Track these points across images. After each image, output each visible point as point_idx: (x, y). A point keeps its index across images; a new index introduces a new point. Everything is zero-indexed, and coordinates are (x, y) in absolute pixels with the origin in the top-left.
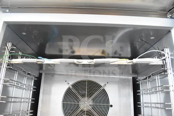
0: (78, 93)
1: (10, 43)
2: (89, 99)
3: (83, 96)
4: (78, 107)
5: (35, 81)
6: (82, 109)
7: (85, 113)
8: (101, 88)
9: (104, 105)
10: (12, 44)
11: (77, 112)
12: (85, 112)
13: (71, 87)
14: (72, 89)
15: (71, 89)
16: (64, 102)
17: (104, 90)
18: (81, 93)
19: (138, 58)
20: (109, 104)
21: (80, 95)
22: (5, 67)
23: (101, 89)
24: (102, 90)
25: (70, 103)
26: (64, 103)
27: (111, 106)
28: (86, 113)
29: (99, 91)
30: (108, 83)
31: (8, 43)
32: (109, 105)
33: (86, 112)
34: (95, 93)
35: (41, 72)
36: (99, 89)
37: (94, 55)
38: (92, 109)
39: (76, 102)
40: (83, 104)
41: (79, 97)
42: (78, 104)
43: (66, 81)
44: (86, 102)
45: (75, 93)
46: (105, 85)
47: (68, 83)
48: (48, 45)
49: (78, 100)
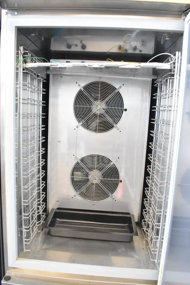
0: (91, 96)
1: (22, 47)
2: (102, 102)
3: (96, 99)
4: (90, 110)
5: (44, 84)
6: (95, 112)
7: (97, 117)
8: (115, 90)
9: (119, 109)
10: (24, 48)
11: (90, 114)
12: (97, 115)
13: (82, 89)
14: (84, 92)
15: (82, 92)
16: (75, 105)
17: (119, 93)
18: (93, 96)
19: (149, 62)
20: (123, 107)
21: (93, 98)
22: (21, 72)
23: (115, 92)
24: (117, 92)
25: (83, 106)
26: (75, 107)
27: (126, 110)
28: (99, 117)
29: (113, 94)
30: (123, 85)
31: (20, 47)
32: (123, 109)
33: (99, 115)
34: (108, 96)
35: (48, 73)
36: (113, 92)
37: (109, 51)
38: (105, 112)
39: (88, 106)
40: (95, 108)
41: (91, 100)
42: (91, 107)
43: (77, 83)
44: (98, 106)
45: (87, 96)
46: (120, 87)
47: (79, 85)
48: (52, 39)
49: (90, 103)
